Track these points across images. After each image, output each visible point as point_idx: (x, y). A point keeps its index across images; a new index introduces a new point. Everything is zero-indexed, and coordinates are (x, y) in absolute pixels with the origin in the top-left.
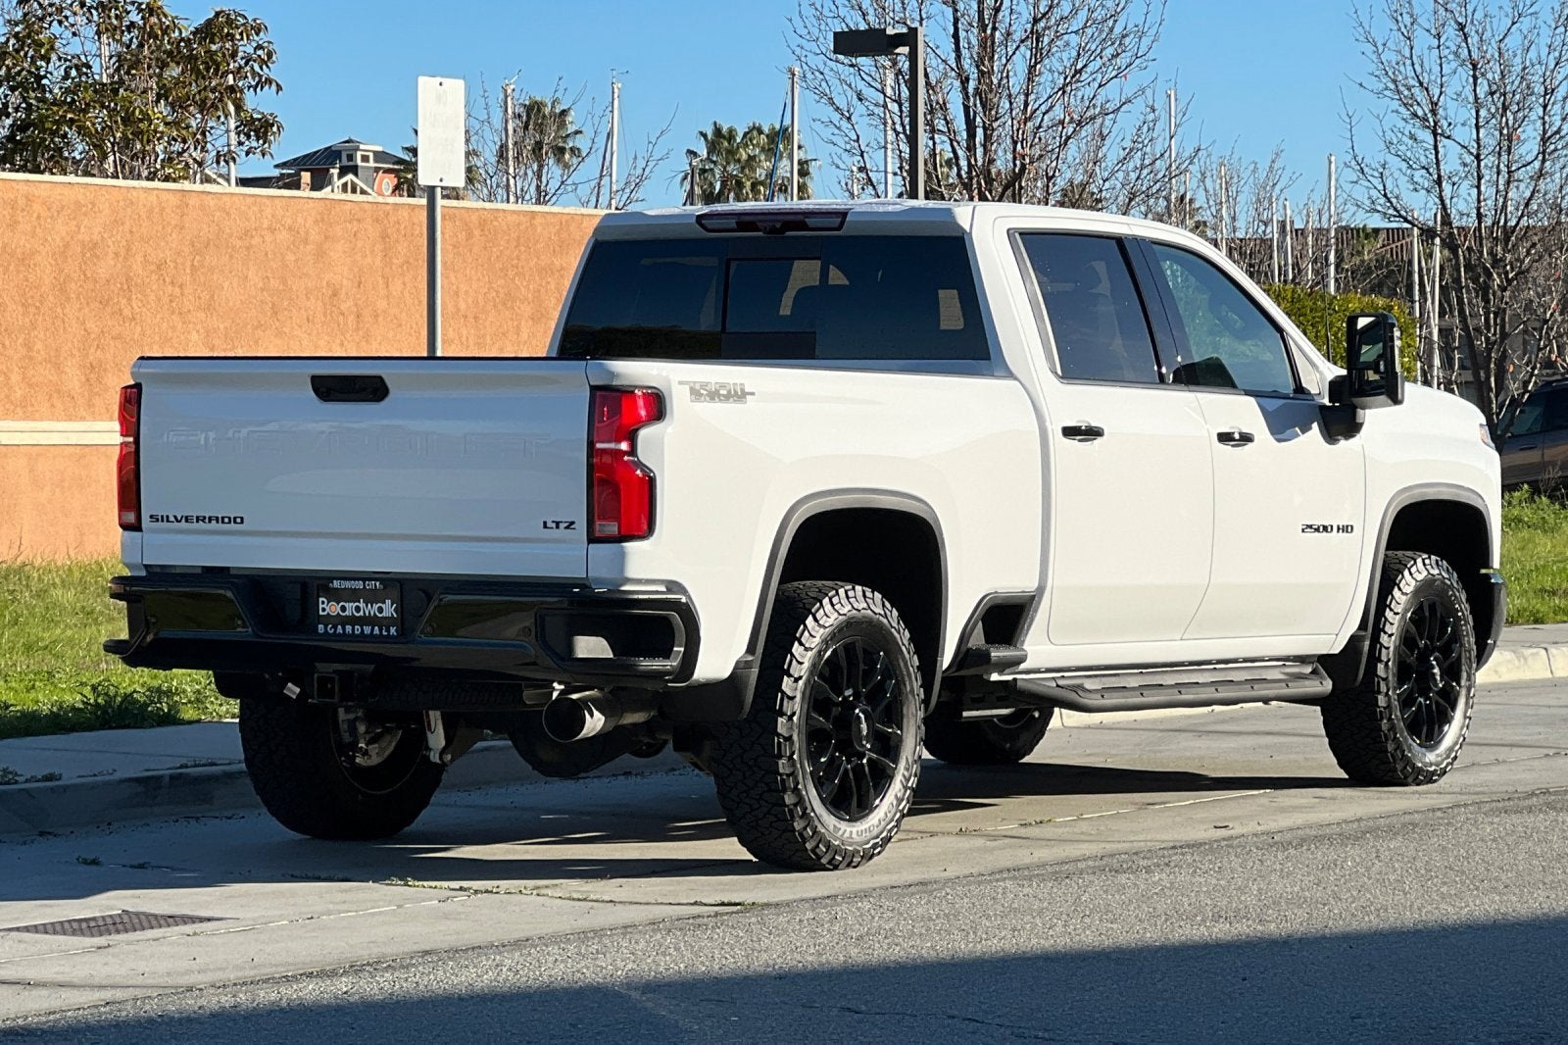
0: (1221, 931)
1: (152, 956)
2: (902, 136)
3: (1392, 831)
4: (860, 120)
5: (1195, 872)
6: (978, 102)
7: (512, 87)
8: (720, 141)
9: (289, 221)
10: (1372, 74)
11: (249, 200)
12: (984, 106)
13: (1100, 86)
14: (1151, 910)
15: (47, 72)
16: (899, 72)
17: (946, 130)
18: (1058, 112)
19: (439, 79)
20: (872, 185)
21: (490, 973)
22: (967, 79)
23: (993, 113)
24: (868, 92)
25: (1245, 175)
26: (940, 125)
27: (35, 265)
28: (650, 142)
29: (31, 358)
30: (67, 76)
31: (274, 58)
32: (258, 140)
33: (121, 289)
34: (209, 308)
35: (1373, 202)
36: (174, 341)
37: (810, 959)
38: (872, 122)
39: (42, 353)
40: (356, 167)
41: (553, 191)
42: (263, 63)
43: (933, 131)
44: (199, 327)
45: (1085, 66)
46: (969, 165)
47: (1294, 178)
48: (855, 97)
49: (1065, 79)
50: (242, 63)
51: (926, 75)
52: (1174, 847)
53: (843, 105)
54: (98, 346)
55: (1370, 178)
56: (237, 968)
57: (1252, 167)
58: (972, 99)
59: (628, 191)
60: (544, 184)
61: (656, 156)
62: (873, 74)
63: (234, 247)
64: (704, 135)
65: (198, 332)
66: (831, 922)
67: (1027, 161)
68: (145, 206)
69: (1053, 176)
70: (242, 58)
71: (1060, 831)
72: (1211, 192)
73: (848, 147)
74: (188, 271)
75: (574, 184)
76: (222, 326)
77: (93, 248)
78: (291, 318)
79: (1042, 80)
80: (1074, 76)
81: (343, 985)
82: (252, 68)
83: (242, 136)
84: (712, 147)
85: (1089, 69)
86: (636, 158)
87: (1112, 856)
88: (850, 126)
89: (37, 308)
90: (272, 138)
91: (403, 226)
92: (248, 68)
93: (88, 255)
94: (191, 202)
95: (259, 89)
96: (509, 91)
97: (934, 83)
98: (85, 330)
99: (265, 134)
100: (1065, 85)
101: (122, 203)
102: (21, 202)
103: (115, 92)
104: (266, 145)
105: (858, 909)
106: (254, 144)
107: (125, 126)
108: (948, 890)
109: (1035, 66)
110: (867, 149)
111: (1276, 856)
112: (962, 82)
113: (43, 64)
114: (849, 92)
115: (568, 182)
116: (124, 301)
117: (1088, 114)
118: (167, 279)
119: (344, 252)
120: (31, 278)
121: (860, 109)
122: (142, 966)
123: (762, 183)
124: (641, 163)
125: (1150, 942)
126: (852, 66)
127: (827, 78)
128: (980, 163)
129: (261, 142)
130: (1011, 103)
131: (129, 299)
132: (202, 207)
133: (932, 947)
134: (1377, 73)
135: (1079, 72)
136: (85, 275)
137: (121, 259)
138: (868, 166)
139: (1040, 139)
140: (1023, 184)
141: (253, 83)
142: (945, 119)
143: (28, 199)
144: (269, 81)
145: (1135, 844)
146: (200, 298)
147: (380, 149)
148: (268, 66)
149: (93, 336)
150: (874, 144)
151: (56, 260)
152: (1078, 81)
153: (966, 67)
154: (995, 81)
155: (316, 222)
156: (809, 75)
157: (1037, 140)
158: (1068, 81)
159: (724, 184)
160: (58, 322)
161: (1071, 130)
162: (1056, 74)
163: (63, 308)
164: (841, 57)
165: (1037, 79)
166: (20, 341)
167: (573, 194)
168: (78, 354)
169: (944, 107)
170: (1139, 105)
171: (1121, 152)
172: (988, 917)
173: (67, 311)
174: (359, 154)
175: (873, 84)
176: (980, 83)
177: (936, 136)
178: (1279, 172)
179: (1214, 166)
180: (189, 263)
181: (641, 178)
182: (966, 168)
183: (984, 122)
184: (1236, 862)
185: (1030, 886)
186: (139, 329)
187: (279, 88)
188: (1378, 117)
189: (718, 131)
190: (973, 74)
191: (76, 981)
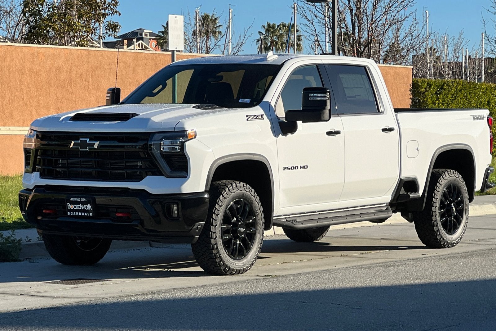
0: (418, 281)
1: (91, 290)
2: (330, 29)
3: (477, 255)
4: (316, 24)
5: (413, 266)
6: (356, 18)
7: (198, 11)
8: (270, 29)
9: (124, 60)
10: (492, 7)
11: (110, 53)
12: (358, 19)
13: (397, 12)
14: (397, 276)
15: (42, 9)
16: (329, 7)
17: (345, 27)
18: (383, 21)
19: (175, 16)
20: (320, 46)
21: (194, 294)
22: (352, 10)
23: (361, 21)
24: (318, 14)
25: (450, 41)
26: (343, 25)
27: (40, 75)
28: (245, 31)
29: (39, 106)
30: (49, 11)
31: (118, 4)
32: (113, 31)
33: (69, 83)
34: (97, 89)
35: (492, 51)
36: (86, 100)
37: (291, 289)
38: (320, 25)
39: (43, 104)
40: (143, 38)
41: (212, 48)
42: (115, 6)
43: (341, 28)
44: (94, 95)
45: (392, 5)
46: (353, 39)
47: (467, 42)
48: (314, 16)
49: (386, 10)
50: (107, 6)
51: (338, 8)
52: (408, 260)
53: (310, 19)
54: (61, 102)
55: (491, 42)
56: (117, 293)
57: (453, 38)
58: (354, 17)
59: (238, 47)
60: (209, 45)
61: (247, 36)
62: (320, 8)
63: (105, 69)
64: (264, 27)
65: (94, 97)
66: (298, 280)
67: (373, 38)
68: (76, 55)
69: (382, 43)
70: (107, 4)
71: (373, 255)
72: (439, 47)
73: (312, 33)
74: (90, 77)
75: (219, 45)
76: (102, 95)
77: (59, 69)
78: (125, 92)
79: (378, 10)
80: (388, 9)
81: (150, 297)
82: (111, 7)
83: (107, 30)
84: (267, 31)
85: (394, 6)
86: (240, 36)
87: (388, 262)
88: (312, 26)
89: (41, 89)
90: (117, 30)
91: (162, 61)
92: (109, 7)
93: (58, 72)
94: (91, 54)
95: (113, 15)
96: (198, 12)
97: (341, 11)
98: (57, 96)
99: (115, 29)
100: (386, 12)
101: (69, 54)
102: (36, 54)
103: (65, 16)
104: (116, 33)
105: (307, 277)
106: (111, 33)
107: (68, 27)
108: (336, 271)
109: (375, 5)
110: (319, 34)
111: (439, 262)
112: (350, 11)
113: (41, 7)
114: (312, 15)
115: (217, 45)
116: (69, 87)
117: (393, 22)
118: (84, 79)
119: (142, 70)
120: (39, 79)
121: (316, 20)
122: (88, 293)
123: (285, 43)
124: (242, 38)
125: (395, 285)
126: (314, 5)
127: (305, 10)
128: (356, 39)
129: (114, 32)
130: (367, 18)
131: (71, 86)
132: (95, 55)
133: (329, 287)
134: (494, 6)
135: (390, 7)
136: (56, 78)
137: (68, 73)
138: (319, 40)
139: (377, 30)
140: (371, 45)
141: (111, 13)
142: (345, 23)
143: (38, 53)
144: (116, 12)
145: (396, 259)
146: (94, 85)
147: (151, 31)
148: (116, 7)
149: (59, 98)
150: (321, 32)
151: (47, 73)
152: (390, 10)
153: (352, 6)
154: (362, 11)
155: (133, 60)
156: (299, 9)
157: (376, 30)
158: (387, 10)
159: (271, 44)
160: (48, 94)
161: (387, 27)
162: (382, 8)
163: (49, 89)
164: (309, 3)
165: (376, 10)
166: (35, 100)
167: (218, 49)
168: (54, 104)
169: (344, 20)
170: (411, 18)
171: (405, 34)
172: (347, 278)
173: (51, 90)
174: (144, 33)
175: (320, 12)
176: (356, 11)
177: (342, 29)
178: (462, 40)
179: (440, 38)
180: (90, 75)
181: (242, 43)
182: (352, 40)
183: (358, 25)
184: (426, 264)
185: (361, 270)
186: (74, 96)
187: (120, 14)
188: (494, 21)
189: (269, 25)
190: (354, 8)
191: (68, 296)
